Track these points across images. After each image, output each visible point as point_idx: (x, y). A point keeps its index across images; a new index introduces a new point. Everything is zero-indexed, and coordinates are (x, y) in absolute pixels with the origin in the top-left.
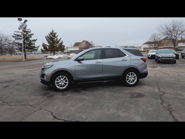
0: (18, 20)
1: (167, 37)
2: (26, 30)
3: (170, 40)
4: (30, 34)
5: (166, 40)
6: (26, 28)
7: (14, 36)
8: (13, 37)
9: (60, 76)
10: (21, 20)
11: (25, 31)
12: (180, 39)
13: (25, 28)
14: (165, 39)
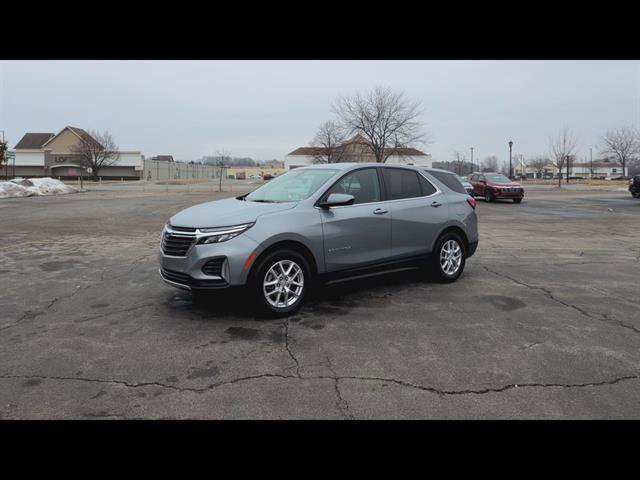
1: (358, 135)
3: (369, 145)
5: (358, 145)
9: (280, 264)
12: (392, 146)
14: (355, 142)
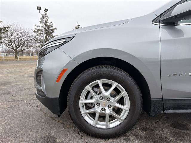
0: (37, 9)
2: (48, 24)
4: (52, 28)
6: (47, 20)
7: (36, 31)
8: (34, 31)
9: (100, 82)
10: (41, 9)
11: (46, 25)
13: (46, 22)
